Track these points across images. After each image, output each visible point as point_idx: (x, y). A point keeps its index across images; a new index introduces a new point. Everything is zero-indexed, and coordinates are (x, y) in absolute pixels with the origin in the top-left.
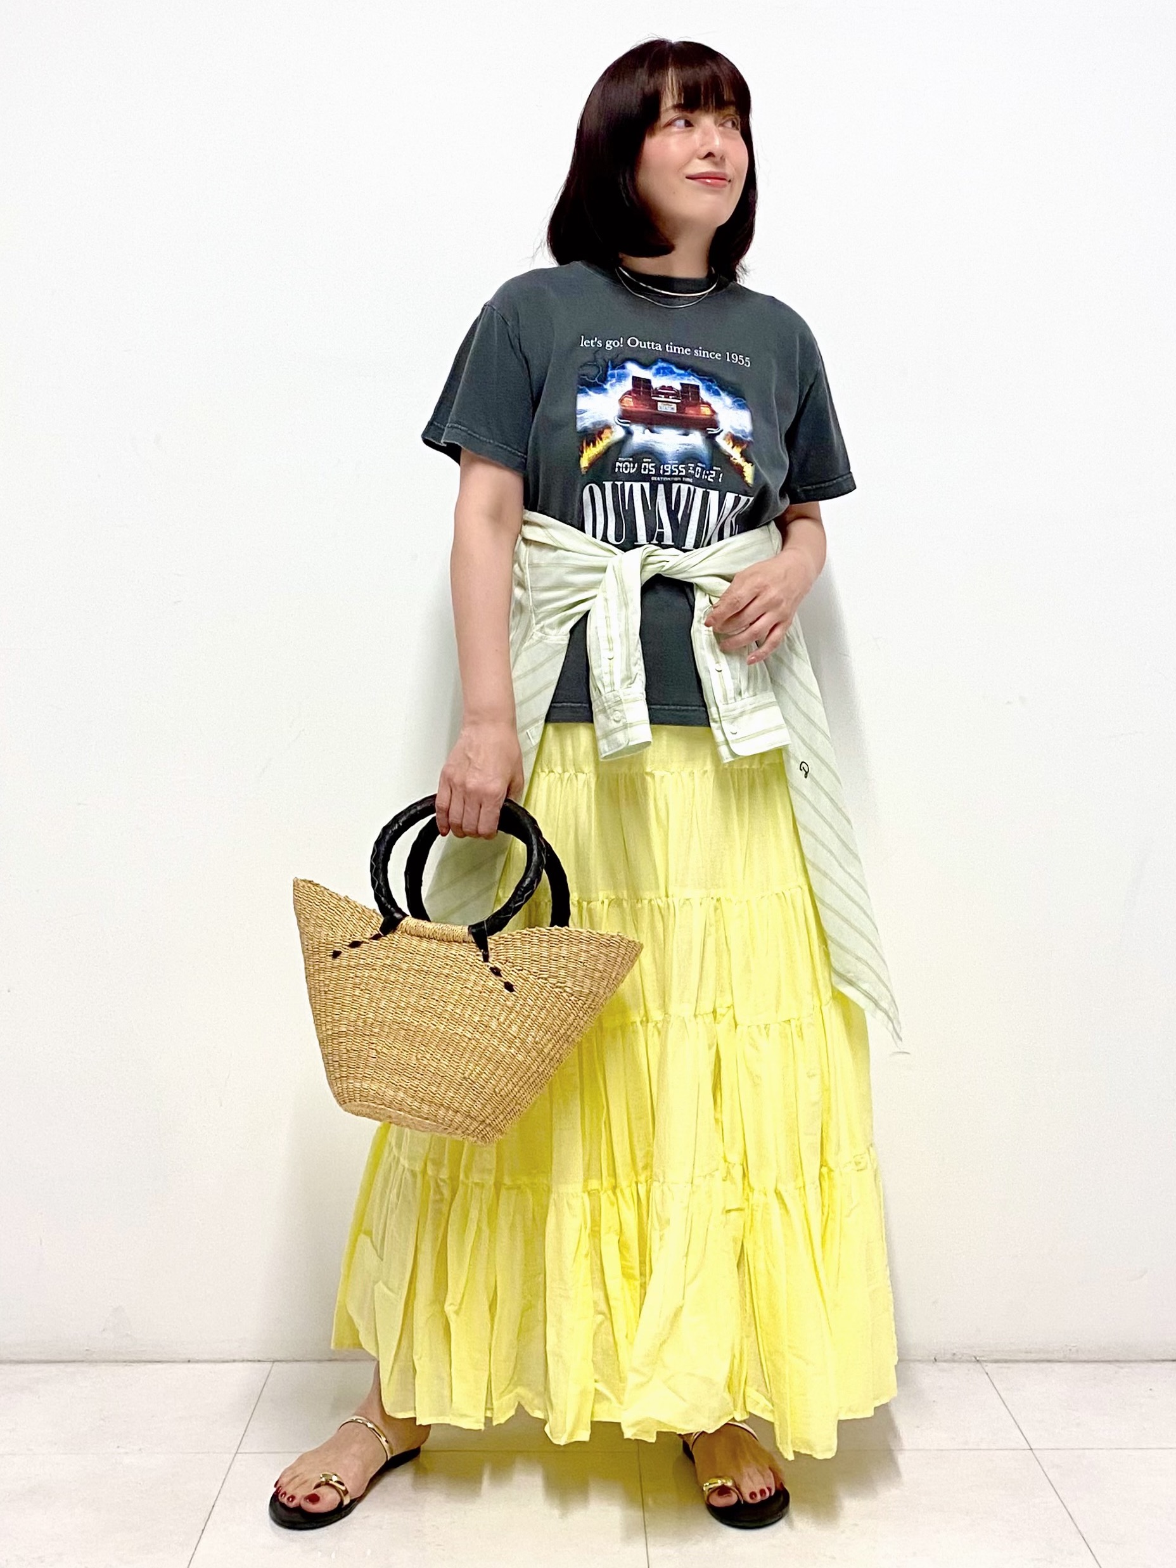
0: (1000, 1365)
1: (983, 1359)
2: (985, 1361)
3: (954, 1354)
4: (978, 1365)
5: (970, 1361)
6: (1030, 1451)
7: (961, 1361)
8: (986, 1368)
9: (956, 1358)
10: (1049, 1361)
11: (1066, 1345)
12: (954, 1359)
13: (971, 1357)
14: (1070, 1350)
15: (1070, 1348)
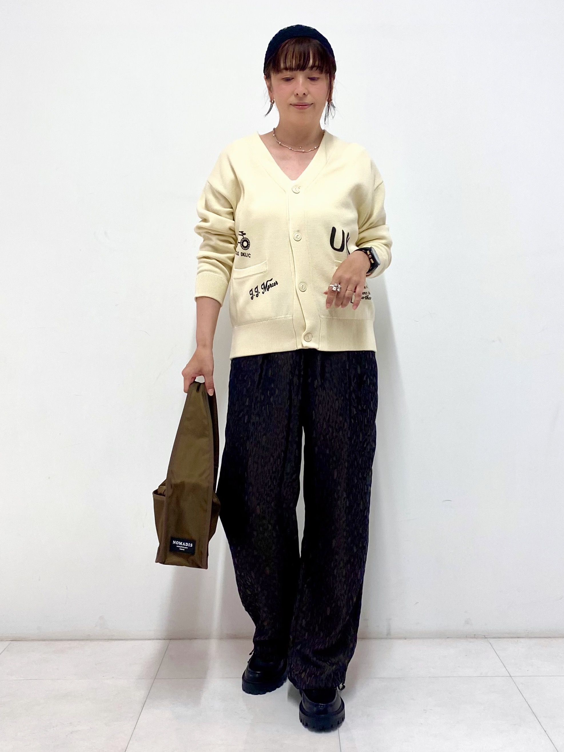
0: (496, 639)
1: (488, 637)
2: (488, 638)
3: (475, 635)
4: (486, 640)
5: (483, 638)
6: (510, 677)
7: (477, 638)
8: (489, 640)
9: (476, 636)
10: (518, 638)
11: (526, 630)
12: (475, 637)
13: (482, 636)
14: (528, 632)
15: (528, 631)
